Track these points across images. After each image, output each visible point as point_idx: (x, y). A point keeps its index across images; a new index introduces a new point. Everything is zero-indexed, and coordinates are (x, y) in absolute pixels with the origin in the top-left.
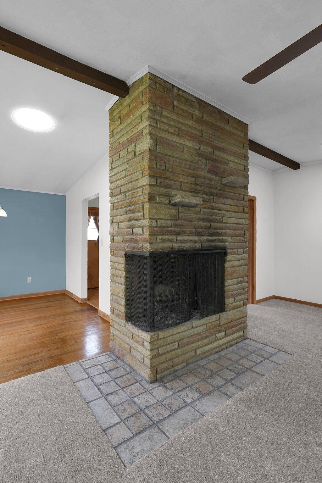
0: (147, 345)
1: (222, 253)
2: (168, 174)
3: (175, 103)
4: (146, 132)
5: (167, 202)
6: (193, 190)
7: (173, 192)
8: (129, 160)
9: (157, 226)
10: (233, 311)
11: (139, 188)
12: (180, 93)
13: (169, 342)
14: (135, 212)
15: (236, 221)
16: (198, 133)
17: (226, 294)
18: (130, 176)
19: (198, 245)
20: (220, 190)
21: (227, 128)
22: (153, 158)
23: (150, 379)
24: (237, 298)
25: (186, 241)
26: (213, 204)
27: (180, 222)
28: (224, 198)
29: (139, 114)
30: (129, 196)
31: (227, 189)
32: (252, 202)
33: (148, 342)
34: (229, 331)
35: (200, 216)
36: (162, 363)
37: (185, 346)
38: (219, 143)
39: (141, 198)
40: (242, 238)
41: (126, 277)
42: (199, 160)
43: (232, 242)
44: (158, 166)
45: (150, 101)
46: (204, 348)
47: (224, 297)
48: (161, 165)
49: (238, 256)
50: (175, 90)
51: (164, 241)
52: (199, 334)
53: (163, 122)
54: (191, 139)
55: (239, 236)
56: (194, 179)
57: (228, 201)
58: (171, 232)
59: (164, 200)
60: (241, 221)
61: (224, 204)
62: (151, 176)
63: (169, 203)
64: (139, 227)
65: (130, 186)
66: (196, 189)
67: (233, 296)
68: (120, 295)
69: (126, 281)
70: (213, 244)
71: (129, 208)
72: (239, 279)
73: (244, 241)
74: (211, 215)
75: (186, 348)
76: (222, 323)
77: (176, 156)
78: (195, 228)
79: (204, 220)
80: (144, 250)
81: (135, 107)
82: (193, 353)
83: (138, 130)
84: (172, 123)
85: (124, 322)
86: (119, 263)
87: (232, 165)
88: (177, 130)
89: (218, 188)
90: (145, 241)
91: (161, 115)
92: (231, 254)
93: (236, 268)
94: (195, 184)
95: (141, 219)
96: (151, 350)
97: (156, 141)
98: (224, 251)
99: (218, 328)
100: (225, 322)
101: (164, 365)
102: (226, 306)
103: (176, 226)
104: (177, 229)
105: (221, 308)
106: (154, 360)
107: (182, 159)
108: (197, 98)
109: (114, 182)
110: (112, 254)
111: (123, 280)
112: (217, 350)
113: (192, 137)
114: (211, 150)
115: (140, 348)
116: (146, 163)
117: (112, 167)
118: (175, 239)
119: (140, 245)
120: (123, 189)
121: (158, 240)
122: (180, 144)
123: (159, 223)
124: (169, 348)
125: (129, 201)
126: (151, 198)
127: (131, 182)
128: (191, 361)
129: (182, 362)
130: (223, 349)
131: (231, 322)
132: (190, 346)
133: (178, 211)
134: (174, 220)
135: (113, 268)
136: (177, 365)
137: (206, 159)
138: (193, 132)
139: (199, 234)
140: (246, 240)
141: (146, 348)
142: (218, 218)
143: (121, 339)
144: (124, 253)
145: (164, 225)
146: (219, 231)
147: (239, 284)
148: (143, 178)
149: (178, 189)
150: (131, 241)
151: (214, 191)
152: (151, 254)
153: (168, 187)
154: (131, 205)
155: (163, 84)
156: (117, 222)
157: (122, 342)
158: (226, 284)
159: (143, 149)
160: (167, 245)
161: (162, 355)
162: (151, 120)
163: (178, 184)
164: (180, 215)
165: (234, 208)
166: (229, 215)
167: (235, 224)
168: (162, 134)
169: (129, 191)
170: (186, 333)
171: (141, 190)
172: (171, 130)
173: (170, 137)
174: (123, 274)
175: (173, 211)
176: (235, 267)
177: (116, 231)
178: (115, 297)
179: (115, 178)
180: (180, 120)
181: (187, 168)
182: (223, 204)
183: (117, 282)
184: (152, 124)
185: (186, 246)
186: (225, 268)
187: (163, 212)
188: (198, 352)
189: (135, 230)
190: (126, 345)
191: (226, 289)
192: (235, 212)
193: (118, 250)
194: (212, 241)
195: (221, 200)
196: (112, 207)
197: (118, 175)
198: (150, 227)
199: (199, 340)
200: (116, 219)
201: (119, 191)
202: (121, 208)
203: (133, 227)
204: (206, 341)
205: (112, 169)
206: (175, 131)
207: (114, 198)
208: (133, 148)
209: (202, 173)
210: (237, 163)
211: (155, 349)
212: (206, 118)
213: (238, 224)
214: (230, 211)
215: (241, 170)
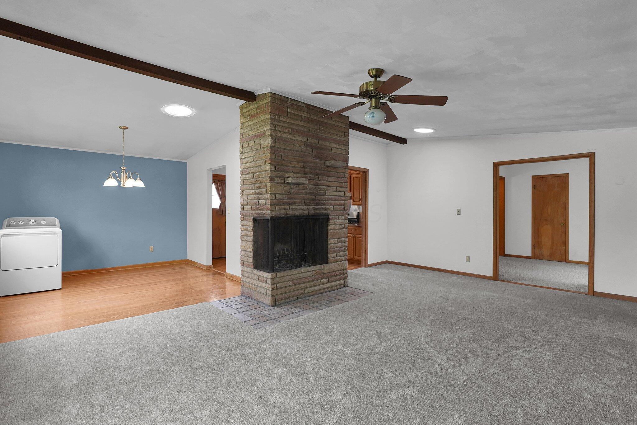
0: (269, 281)
1: (326, 219)
2: (284, 162)
3: (289, 110)
4: (268, 133)
5: (283, 181)
6: (302, 172)
7: (287, 175)
8: (256, 150)
9: (276, 199)
10: (335, 263)
11: (263, 171)
12: (293, 102)
13: (284, 280)
14: (260, 189)
15: (337, 194)
16: (306, 130)
17: (329, 250)
18: (257, 162)
19: (306, 213)
20: (323, 170)
21: (330, 122)
22: (273, 151)
23: (271, 304)
24: (338, 254)
25: (297, 210)
26: (318, 182)
27: (293, 196)
28: (327, 176)
29: (263, 119)
30: (256, 176)
31: (329, 170)
32: (365, 174)
33: (269, 279)
34: (331, 279)
35: (307, 191)
36: (279, 294)
37: (296, 285)
38: (323, 135)
39: (265, 179)
40: (343, 207)
41: (254, 236)
42: (306, 150)
43: (333, 210)
44: (277, 157)
45: (271, 112)
46: (310, 288)
47: (328, 253)
48: (278, 156)
49: (339, 221)
50: (289, 101)
51: (280, 209)
52: (306, 278)
53: (280, 126)
54: (301, 135)
55: (340, 206)
56: (303, 164)
57: (330, 179)
58: (286, 203)
59: (280, 180)
60: (342, 194)
61: (327, 181)
62: (271, 164)
63: (284, 183)
64: (263, 199)
65: (257, 169)
66: (305, 171)
67: (335, 252)
68: (249, 250)
69: (253, 239)
70: (318, 212)
71: (256, 185)
72: (340, 239)
73: (344, 210)
74: (317, 190)
75: (297, 286)
76: (325, 272)
77: (290, 148)
78: (304, 200)
79: (310, 194)
80: (267, 216)
81: (260, 113)
82: (302, 291)
83: (263, 130)
84: (286, 125)
85: (252, 269)
86: (248, 226)
87: (334, 150)
88: (290, 130)
89: (322, 169)
90: (267, 209)
91: (279, 121)
92: (332, 219)
93: (337, 231)
94: (304, 167)
95: (264, 194)
96: (272, 284)
97: (275, 139)
98: (327, 217)
99: (322, 275)
100: (328, 271)
101: (281, 296)
102: (329, 259)
103: (289, 198)
104: (290, 201)
105: (325, 260)
106: (274, 291)
107: (294, 150)
108: (306, 104)
109: (244, 164)
110: (243, 219)
111: (251, 239)
112: (321, 291)
113: (301, 133)
114: (317, 141)
115: (264, 285)
116: (268, 155)
117: (242, 151)
118: (289, 208)
119: (264, 212)
120: (252, 170)
121: (277, 209)
122: (292, 139)
123: (277, 197)
124: (284, 284)
125: (256, 180)
126: (272, 180)
127: (258, 166)
128: (300, 296)
129: (294, 296)
130: (326, 292)
131: (333, 272)
132: (300, 286)
133: (291, 187)
134: (288, 194)
135: (243, 230)
136: (289, 298)
137: (313, 148)
138: (302, 129)
139: (307, 204)
140: (346, 208)
141: (268, 284)
142: (322, 192)
143: (249, 283)
144: (252, 218)
145: (281, 198)
146: (323, 202)
147: (340, 243)
148: (266, 165)
149: (291, 172)
150: (256, 209)
151: (319, 172)
152: (271, 218)
153: (284, 171)
154: (257, 183)
155: (280, 98)
156: (246, 195)
157: (251, 285)
158: (329, 242)
159: (266, 145)
160: (283, 212)
161: (279, 288)
162: (271, 125)
163: (291, 169)
164: (292, 190)
165: (336, 184)
166: (331, 190)
167: (337, 196)
168: (279, 134)
169: (256, 172)
170: (297, 276)
171: (265, 173)
172: (286, 131)
173: (285, 136)
174: (251, 234)
175: (287, 188)
176: (336, 229)
177: (245, 202)
178: (244, 253)
179: (245, 161)
180: (293, 122)
181: (298, 157)
183: (246, 241)
184: (272, 128)
185: (297, 213)
186: (328, 230)
187: (280, 189)
188: (306, 291)
189: (260, 201)
190: (254, 286)
191: (329, 246)
192: (337, 187)
193: (247, 216)
194: (317, 209)
195: (325, 178)
196: (242, 183)
197: (248, 159)
198: (271, 199)
199: (307, 282)
200: (245, 192)
201: (248, 172)
202: (249, 184)
203: (259, 199)
204: (312, 283)
205: (242, 153)
206: (289, 131)
207: (244, 176)
208: (259, 142)
209: (309, 159)
210: (338, 148)
211: (275, 284)
212: (313, 117)
213: (339, 196)
214: (332, 186)
215: (342, 154)
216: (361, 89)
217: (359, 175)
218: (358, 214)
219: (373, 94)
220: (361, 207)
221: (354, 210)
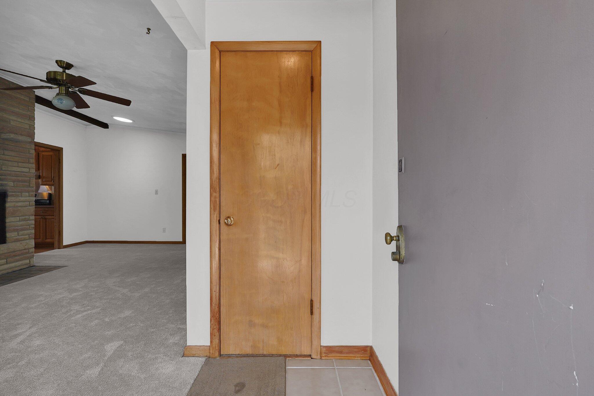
1: (2, 195)
10: (17, 242)
15: (19, 169)
17: (7, 229)
24: (21, 232)
28: (4, 150)
31: (7, 143)
32: (58, 152)
34: (10, 259)
40: (27, 184)
43: (14, 186)
47: (5, 231)
49: (22, 199)
55: (22, 182)
57: (8, 153)
60: (27, 170)
67: (16, 230)
72: (23, 217)
73: (29, 186)
87: (12, 123)
92: (12, 196)
93: (19, 208)
100: (6, 252)
102: (7, 239)
131: (13, 252)
140: (31, 185)
147: (23, 221)
158: (8, 220)
165: (17, 159)
166: (10, 164)
167: (19, 172)
176: (17, 206)
182: (3, 155)
186: (6, 208)
191: (7, 224)
192: (18, 162)
210: (20, 122)
213: (21, 172)
214: (12, 161)
215: (25, 128)
216: (49, 75)
217: (51, 153)
218: (50, 195)
219: (62, 83)
220: (53, 187)
221: (45, 190)
